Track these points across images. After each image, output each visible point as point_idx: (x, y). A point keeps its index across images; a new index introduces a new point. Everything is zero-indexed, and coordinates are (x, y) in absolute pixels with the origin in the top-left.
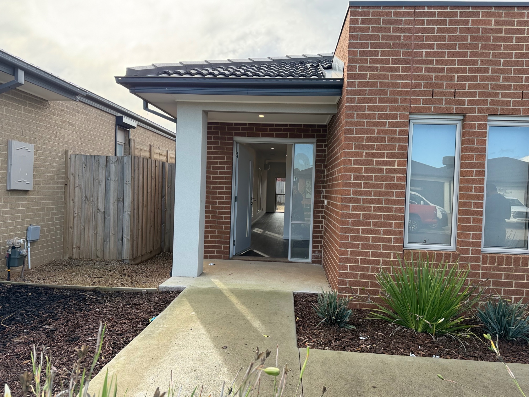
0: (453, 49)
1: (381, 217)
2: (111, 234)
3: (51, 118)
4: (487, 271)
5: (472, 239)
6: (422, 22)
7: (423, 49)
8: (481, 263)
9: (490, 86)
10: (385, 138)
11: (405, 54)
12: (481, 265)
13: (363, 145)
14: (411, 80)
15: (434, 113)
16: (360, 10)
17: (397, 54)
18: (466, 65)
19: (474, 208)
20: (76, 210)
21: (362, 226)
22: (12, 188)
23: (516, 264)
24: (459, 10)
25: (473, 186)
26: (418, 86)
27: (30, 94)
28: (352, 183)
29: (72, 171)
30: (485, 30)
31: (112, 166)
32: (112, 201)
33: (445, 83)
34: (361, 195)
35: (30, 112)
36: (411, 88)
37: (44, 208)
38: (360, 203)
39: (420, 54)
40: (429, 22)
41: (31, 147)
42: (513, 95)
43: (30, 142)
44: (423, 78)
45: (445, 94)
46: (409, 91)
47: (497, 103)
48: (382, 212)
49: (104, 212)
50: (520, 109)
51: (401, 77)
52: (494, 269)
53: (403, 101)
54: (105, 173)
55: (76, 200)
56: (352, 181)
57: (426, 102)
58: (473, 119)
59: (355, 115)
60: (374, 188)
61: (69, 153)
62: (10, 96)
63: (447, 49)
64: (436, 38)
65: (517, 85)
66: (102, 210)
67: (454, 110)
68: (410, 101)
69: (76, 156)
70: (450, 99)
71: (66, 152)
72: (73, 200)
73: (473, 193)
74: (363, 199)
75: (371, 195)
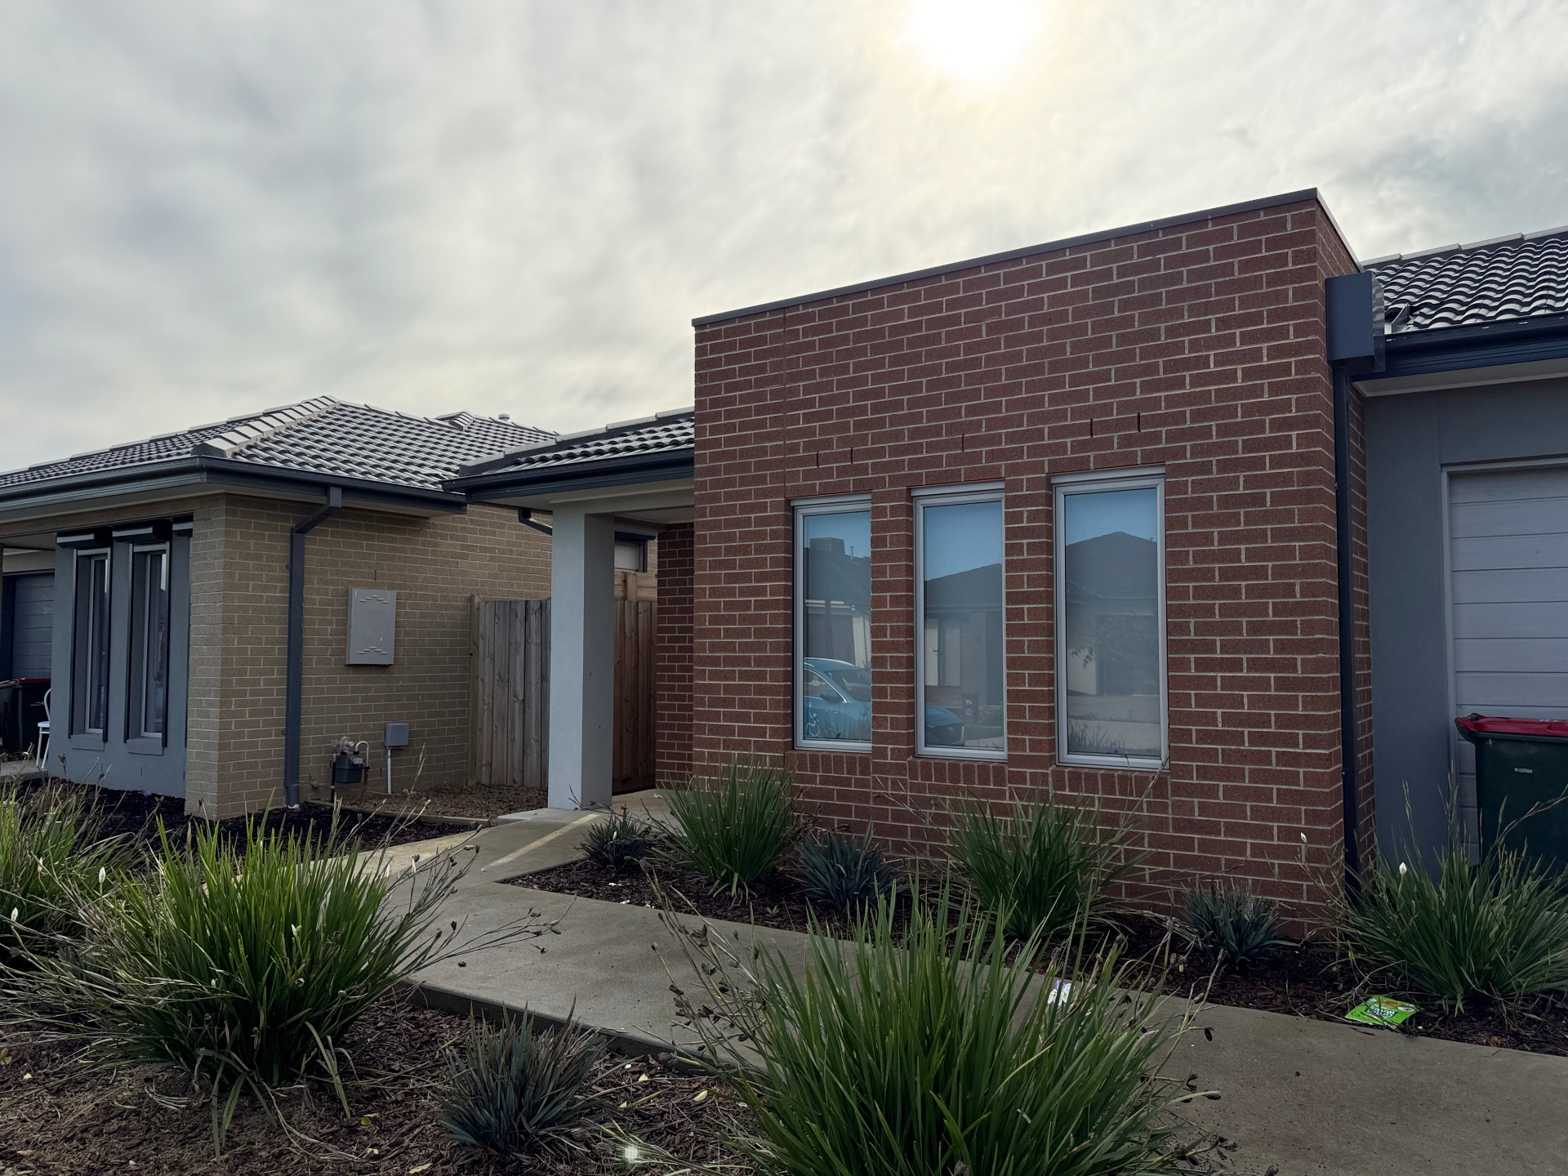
0: (844, 374)
1: (750, 690)
2: (533, 741)
3: (436, 545)
4: (919, 792)
5: (891, 729)
6: (795, 334)
7: (799, 381)
8: (907, 777)
9: (906, 432)
10: (751, 545)
11: (774, 395)
12: (909, 781)
13: (720, 561)
14: (784, 441)
15: (823, 495)
16: (708, 330)
17: (761, 396)
18: (865, 400)
19: (891, 668)
20: (486, 698)
21: (723, 707)
22: (352, 662)
23: (969, 779)
24: (851, 300)
25: (888, 625)
26: (794, 448)
27: (390, 513)
28: (708, 629)
29: (481, 630)
30: (894, 330)
31: (533, 617)
32: (534, 681)
33: (835, 437)
34: (720, 651)
35: (393, 540)
36: (785, 455)
37: (423, 695)
38: (720, 666)
39: (794, 392)
40: (806, 332)
41: (389, 596)
42: (945, 446)
43: (392, 587)
44: (802, 433)
45: (837, 458)
46: (781, 460)
47: (920, 464)
48: (750, 680)
49: (524, 700)
50: (959, 470)
51: (769, 437)
52: (932, 789)
53: (774, 478)
54: (523, 630)
55: (486, 681)
56: (707, 626)
57: (808, 475)
58: (882, 498)
59: (708, 511)
60: (738, 638)
61: (477, 600)
62: (352, 521)
63: (835, 375)
64: (817, 359)
65: (952, 424)
66: (521, 698)
67: (851, 486)
68: (784, 478)
69: (486, 602)
70: (844, 466)
71: (471, 599)
72: (483, 681)
73: (888, 639)
74: (725, 657)
75: (734, 650)
